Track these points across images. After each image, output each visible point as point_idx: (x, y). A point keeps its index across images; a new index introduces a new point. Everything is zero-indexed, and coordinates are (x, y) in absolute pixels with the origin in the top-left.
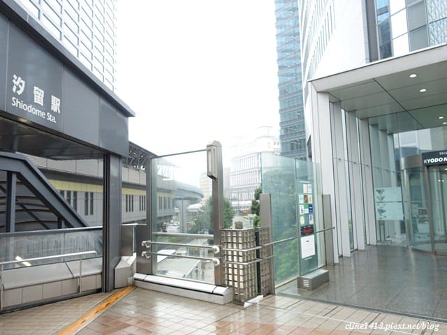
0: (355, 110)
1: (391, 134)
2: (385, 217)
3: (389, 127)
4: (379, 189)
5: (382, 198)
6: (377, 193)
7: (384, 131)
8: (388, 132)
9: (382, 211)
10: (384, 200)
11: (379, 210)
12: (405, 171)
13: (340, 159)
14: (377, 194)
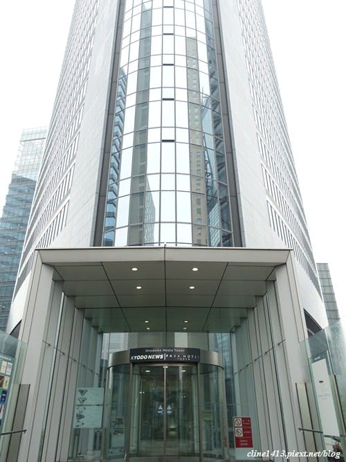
0: (75, 296)
1: (102, 333)
2: (83, 424)
3: (101, 324)
4: (82, 389)
5: (83, 401)
6: (79, 393)
7: (96, 327)
8: (99, 330)
9: (80, 417)
10: (85, 403)
11: (77, 415)
12: (111, 369)
13: (49, 345)
14: (79, 395)
